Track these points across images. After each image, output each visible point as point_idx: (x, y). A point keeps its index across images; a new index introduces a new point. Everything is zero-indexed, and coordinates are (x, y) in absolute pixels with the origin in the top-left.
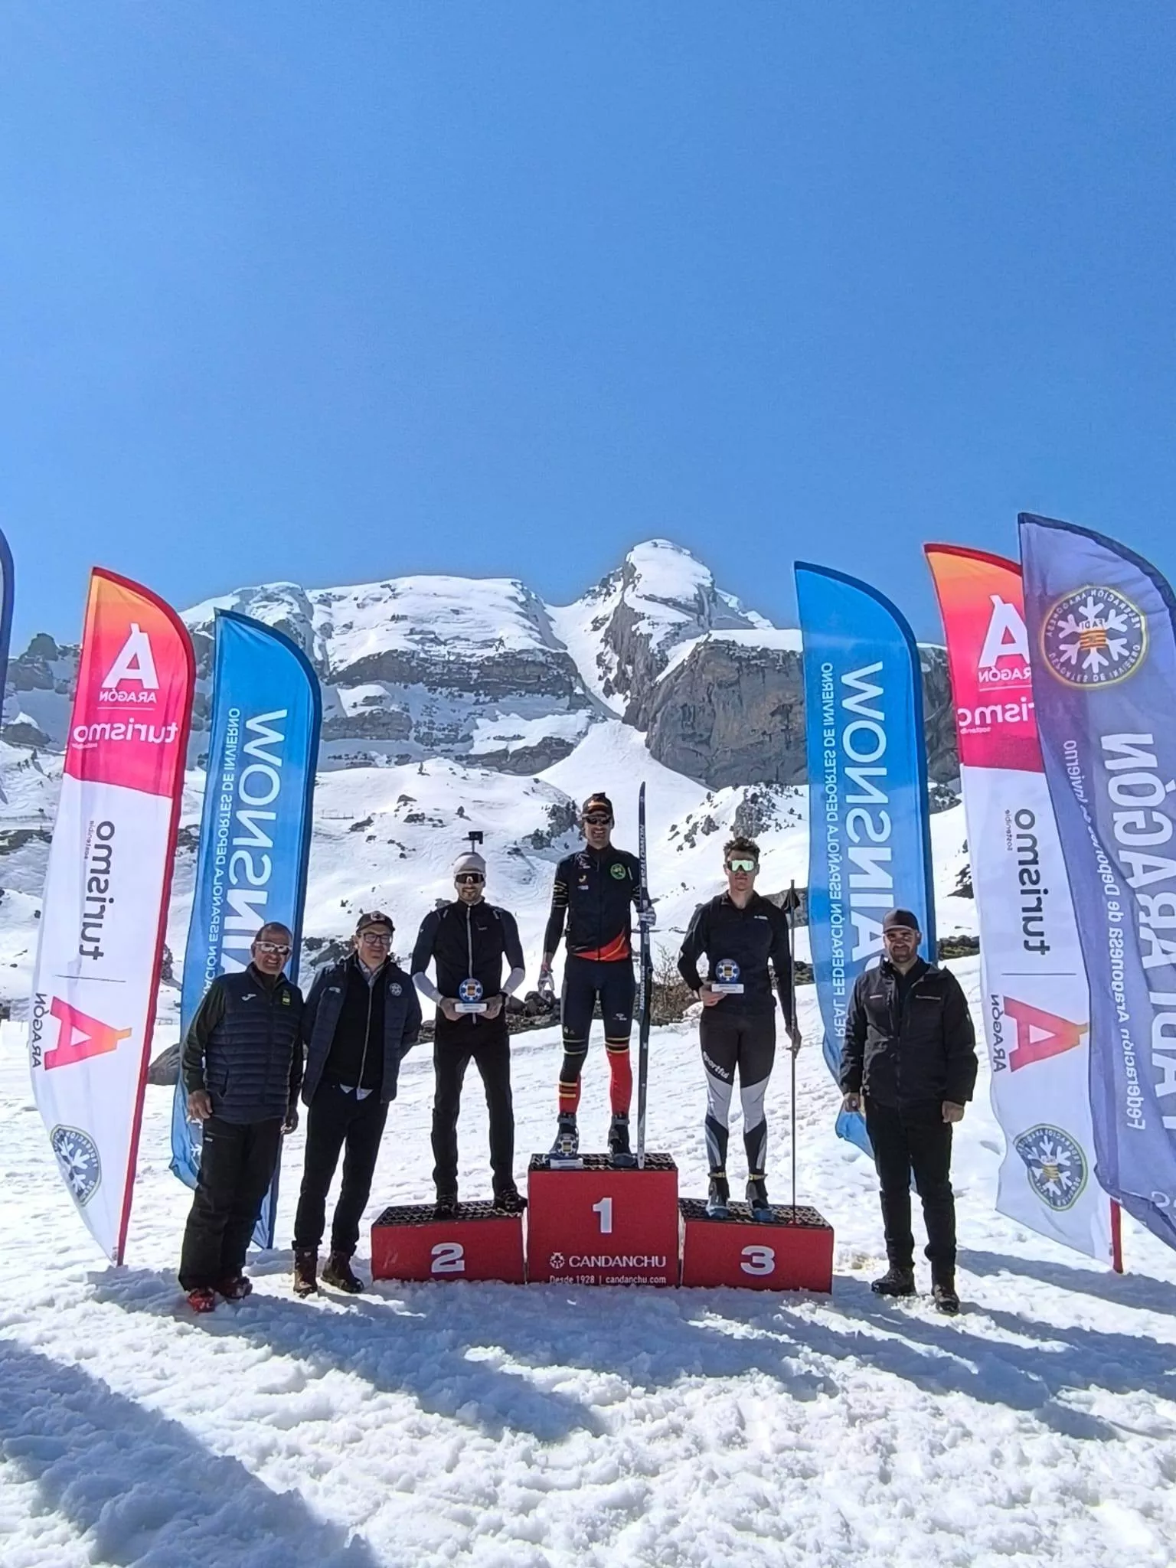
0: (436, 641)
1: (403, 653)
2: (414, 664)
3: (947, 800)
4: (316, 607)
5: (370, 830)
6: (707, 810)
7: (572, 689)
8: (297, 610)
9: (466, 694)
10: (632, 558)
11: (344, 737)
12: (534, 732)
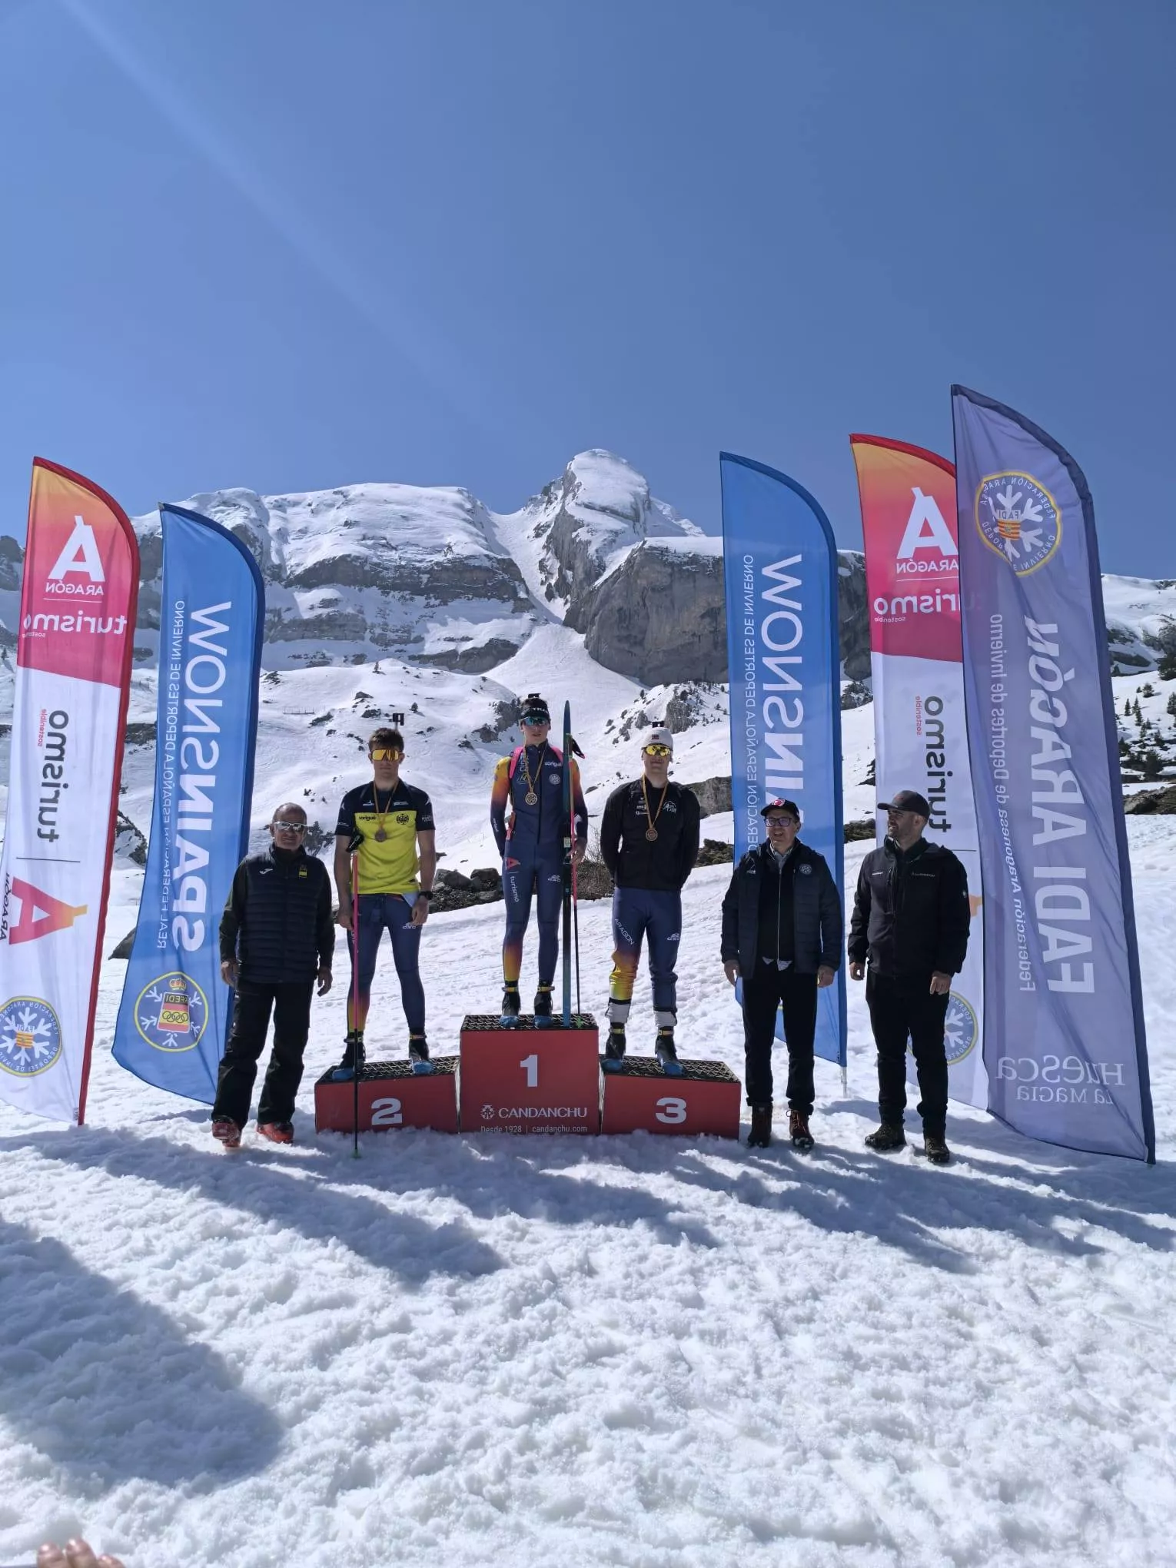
0: (388, 546)
1: (358, 558)
2: (367, 568)
3: (862, 696)
4: (272, 513)
5: (329, 725)
6: (640, 706)
7: (516, 593)
8: (253, 515)
9: (417, 598)
10: (573, 466)
11: (303, 638)
12: (482, 634)
